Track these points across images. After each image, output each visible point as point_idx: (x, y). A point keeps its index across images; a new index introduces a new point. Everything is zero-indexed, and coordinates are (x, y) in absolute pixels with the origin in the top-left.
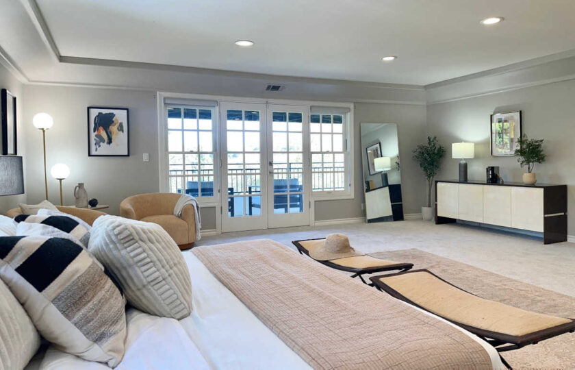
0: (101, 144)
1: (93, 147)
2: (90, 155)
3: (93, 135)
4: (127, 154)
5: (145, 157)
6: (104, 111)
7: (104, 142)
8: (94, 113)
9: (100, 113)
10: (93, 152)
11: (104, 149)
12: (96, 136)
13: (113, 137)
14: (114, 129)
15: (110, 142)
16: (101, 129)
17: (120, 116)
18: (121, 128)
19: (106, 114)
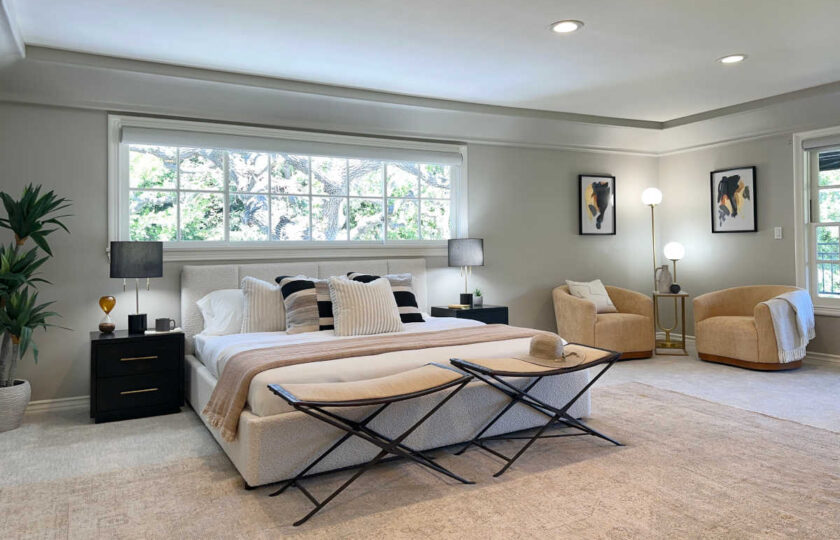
0: (726, 217)
1: (718, 221)
2: (713, 231)
3: (717, 205)
4: (752, 228)
5: (777, 232)
6: (728, 174)
7: (728, 214)
8: (718, 178)
9: (724, 178)
10: (718, 228)
11: (729, 223)
12: (721, 207)
13: (739, 207)
14: (739, 195)
15: (735, 214)
16: (725, 197)
17: (746, 178)
18: (746, 195)
19: (731, 178)
